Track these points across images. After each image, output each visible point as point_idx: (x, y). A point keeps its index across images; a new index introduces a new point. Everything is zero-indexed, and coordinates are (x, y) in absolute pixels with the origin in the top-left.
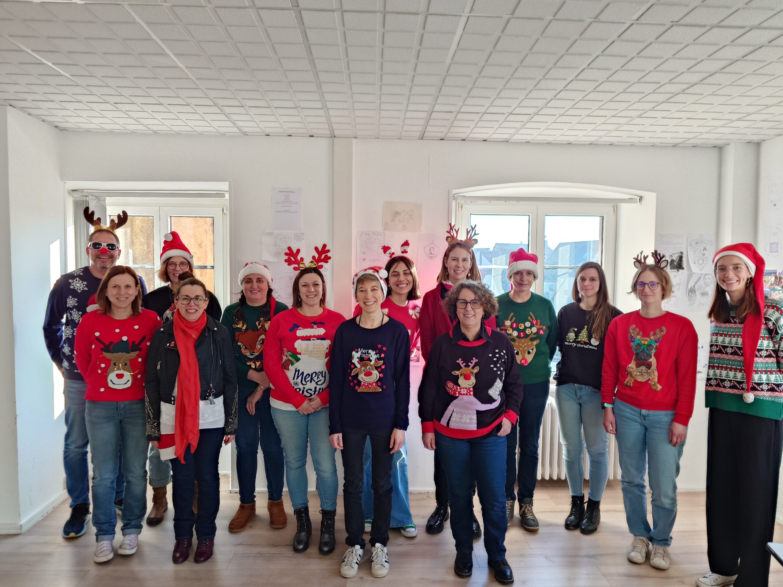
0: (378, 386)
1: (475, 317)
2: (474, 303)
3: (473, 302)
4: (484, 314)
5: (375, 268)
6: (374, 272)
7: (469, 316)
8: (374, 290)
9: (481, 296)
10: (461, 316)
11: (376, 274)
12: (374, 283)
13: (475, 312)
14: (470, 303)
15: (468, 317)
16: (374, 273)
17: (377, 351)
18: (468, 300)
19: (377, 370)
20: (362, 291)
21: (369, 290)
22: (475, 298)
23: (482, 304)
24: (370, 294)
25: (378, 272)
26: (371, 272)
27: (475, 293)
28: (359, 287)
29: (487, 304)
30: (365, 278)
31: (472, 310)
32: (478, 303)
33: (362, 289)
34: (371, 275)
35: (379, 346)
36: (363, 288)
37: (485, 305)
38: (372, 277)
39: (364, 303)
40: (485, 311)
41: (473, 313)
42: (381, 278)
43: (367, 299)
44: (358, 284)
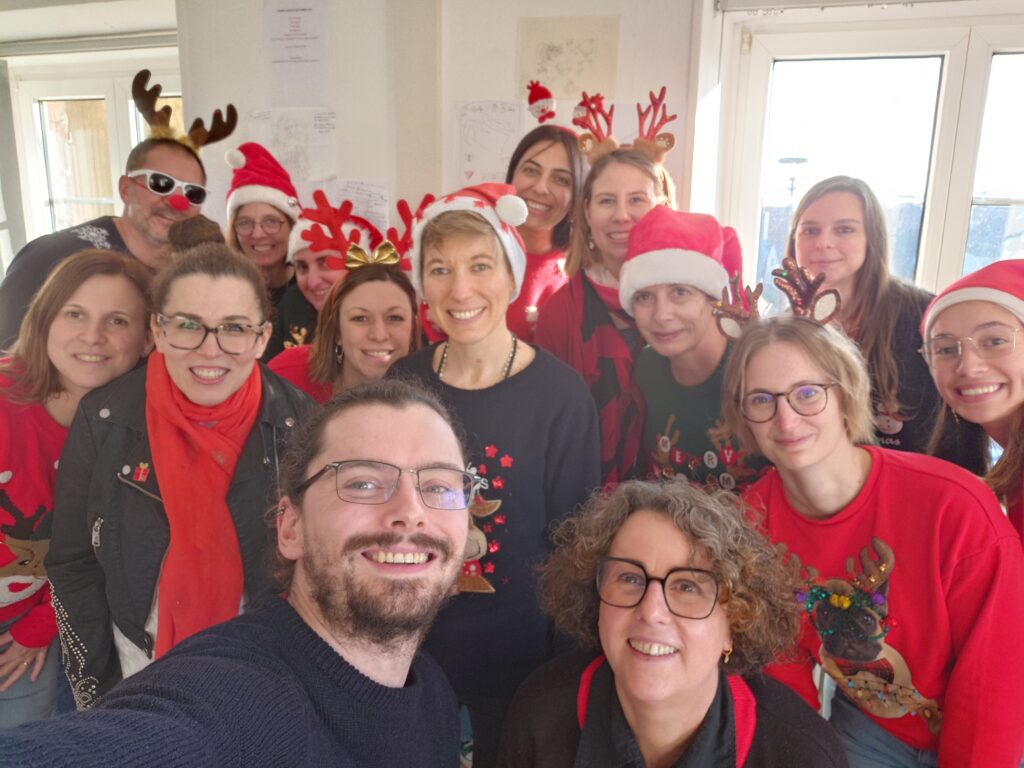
0: (485, 575)
1: (684, 660)
2: (685, 586)
3: (679, 580)
4: (728, 647)
5: (485, 190)
6: (480, 204)
7: (655, 650)
8: (482, 267)
9: (718, 548)
10: (614, 645)
11: (486, 212)
12: (477, 247)
13: (682, 634)
14: (663, 582)
15: (648, 655)
16: (478, 210)
17: (482, 467)
18: (655, 568)
19: (482, 529)
20: (439, 271)
21: (462, 271)
22: (691, 559)
23: (724, 599)
24: (465, 283)
25: (492, 202)
26: (467, 203)
27: (694, 536)
28: (428, 259)
29: (749, 600)
30: (447, 226)
31: (667, 619)
32: (704, 587)
33: (437, 265)
34: (466, 215)
35: (490, 451)
36: (439, 261)
37: (739, 602)
38: (471, 223)
39: (449, 312)
40: (737, 636)
41: (674, 640)
42: (504, 226)
43: (458, 301)
44: (426, 249)
